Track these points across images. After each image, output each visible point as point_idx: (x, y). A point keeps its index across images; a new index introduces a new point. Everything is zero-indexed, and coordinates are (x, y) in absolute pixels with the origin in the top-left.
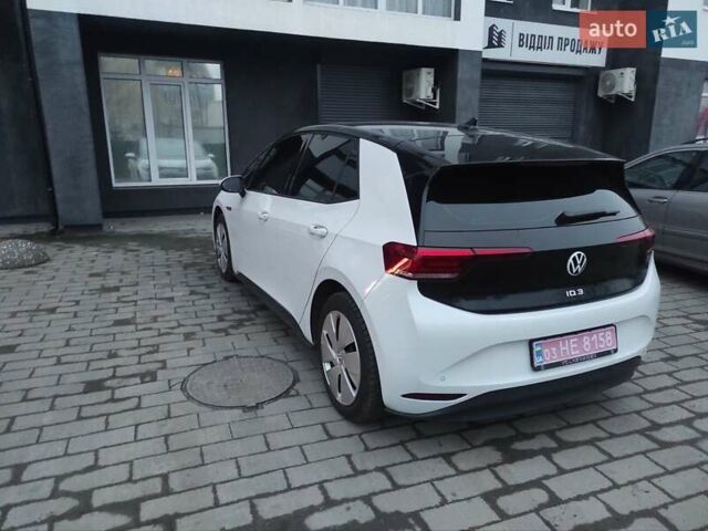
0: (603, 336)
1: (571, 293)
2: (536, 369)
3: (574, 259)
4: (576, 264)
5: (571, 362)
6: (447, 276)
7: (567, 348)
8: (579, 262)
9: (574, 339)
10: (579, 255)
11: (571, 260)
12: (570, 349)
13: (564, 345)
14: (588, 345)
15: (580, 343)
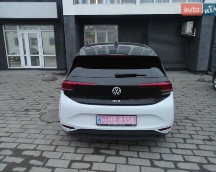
0: (130, 119)
1: (115, 101)
2: (98, 125)
3: (114, 89)
4: (115, 92)
5: (112, 125)
6: (70, 90)
7: (111, 120)
8: (117, 91)
9: (116, 117)
10: (117, 89)
11: (113, 90)
12: (113, 120)
13: (110, 119)
14: (121, 120)
15: (118, 120)
